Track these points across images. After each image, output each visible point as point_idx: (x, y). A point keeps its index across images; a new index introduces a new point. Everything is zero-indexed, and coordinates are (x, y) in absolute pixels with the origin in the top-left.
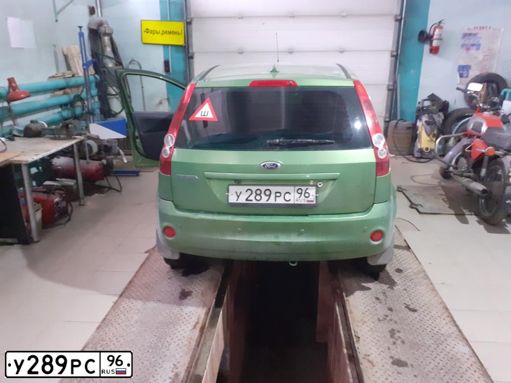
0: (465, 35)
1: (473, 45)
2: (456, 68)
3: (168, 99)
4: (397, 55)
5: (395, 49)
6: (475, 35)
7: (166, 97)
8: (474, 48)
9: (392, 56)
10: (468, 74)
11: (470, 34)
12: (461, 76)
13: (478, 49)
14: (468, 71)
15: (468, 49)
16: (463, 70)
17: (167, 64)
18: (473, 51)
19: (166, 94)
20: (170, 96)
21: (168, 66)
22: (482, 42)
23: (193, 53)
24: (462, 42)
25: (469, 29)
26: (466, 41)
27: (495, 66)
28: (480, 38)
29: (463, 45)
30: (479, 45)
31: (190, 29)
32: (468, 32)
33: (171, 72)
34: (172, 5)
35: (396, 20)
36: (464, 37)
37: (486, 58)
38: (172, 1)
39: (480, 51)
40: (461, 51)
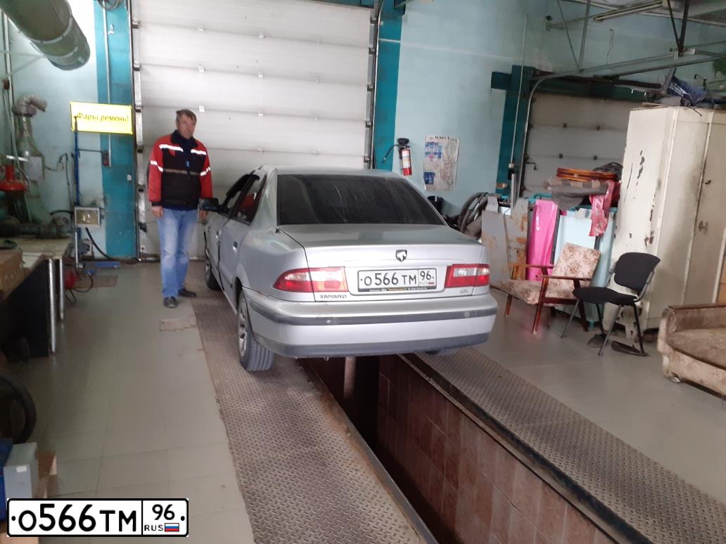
0: (429, 144)
1: (435, 153)
2: (422, 175)
3: (105, 199)
4: (370, 161)
5: (367, 155)
6: (437, 144)
7: (102, 197)
8: (437, 156)
9: (365, 161)
10: (433, 181)
11: (432, 143)
12: (427, 182)
13: (440, 157)
14: (433, 178)
16: (428, 177)
17: (105, 155)
18: (435, 159)
19: (102, 193)
20: (107, 195)
21: (107, 159)
22: (443, 151)
23: (143, 146)
24: (426, 151)
25: (431, 138)
26: (429, 149)
27: (455, 173)
28: (441, 147)
29: (427, 153)
30: (440, 154)
31: (139, 117)
32: (431, 141)
33: (110, 166)
34: (114, 87)
35: (367, 126)
36: (427, 146)
37: (447, 166)
38: (113, 82)
39: (441, 159)
40: (426, 159)
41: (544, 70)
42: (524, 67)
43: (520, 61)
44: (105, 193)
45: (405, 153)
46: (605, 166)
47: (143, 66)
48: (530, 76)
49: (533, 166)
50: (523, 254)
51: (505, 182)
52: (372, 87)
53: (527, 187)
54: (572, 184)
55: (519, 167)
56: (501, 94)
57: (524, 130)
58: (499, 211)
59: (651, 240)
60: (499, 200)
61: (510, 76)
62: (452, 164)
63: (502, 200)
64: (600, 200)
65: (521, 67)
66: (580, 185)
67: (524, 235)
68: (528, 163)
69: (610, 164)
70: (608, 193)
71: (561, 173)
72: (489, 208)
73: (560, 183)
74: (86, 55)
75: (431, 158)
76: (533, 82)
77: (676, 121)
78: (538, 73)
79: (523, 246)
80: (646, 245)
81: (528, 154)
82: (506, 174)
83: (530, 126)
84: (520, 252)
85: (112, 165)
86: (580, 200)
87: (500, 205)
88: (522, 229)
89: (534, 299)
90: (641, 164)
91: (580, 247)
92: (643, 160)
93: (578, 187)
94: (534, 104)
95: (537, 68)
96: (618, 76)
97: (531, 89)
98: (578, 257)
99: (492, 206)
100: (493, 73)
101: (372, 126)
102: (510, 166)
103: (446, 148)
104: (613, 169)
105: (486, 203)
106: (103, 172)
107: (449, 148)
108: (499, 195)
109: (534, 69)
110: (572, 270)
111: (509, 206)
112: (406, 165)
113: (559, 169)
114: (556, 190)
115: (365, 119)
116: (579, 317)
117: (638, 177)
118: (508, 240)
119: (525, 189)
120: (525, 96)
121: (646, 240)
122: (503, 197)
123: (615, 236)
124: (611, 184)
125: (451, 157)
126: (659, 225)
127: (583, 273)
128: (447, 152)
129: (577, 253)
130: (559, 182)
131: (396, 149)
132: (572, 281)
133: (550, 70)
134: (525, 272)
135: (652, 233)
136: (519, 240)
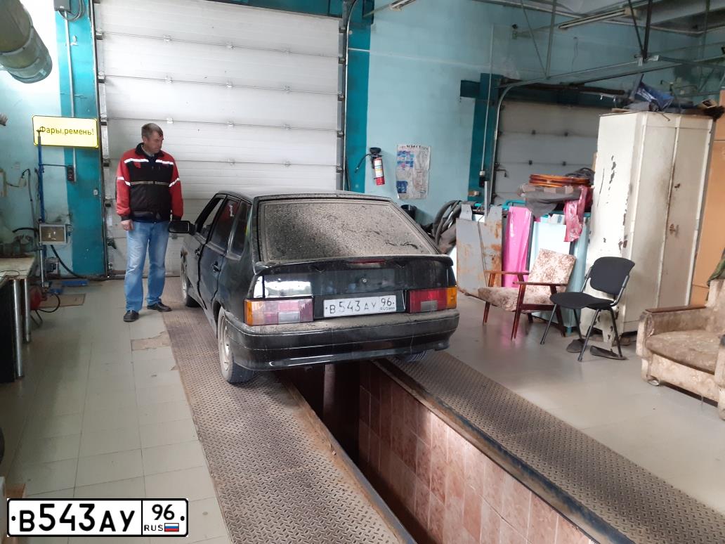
0: (401, 153)
1: (407, 162)
2: (395, 184)
3: (70, 215)
4: (342, 171)
5: (339, 165)
6: (408, 153)
7: (68, 213)
8: (409, 165)
9: (338, 171)
10: (406, 190)
11: (404, 152)
12: (400, 191)
13: (412, 166)
14: (405, 187)
15: (404, 167)
16: (401, 186)
17: (69, 170)
18: (407, 168)
19: (67, 208)
20: (73, 211)
21: (72, 173)
22: (415, 160)
23: (109, 160)
24: (398, 160)
25: (403, 147)
26: (401, 158)
27: (427, 182)
28: (412, 156)
29: (399, 162)
30: (412, 162)
31: (105, 130)
32: (403, 150)
33: (75, 180)
34: (78, 100)
35: (339, 136)
36: (399, 155)
37: (419, 175)
38: (77, 95)
39: (414, 168)
40: (398, 168)
41: (512, 77)
42: (492, 75)
43: (488, 69)
44: (70, 209)
45: (377, 163)
46: (577, 172)
47: (108, 78)
48: (498, 84)
49: (504, 172)
50: (498, 261)
51: (477, 190)
52: (343, 97)
53: (498, 194)
54: (546, 190)
55: (489, 175)
56: (470, 102)
57: (493, 138)
58: (473, 218)
59: (625, 244)
60: (473, 208)
61: (479, 84)
62: (424, 173)
63: (475, 208)
64: (574, 206)
65: (488, 75)
66: (553, 191)
67: (499, 242)
68: (499, 170)
69: (582, 169)
70: (581, 198)
71: (534, 179)
72: (462, 215)
73: (534, 189)
74: (48, 68)
76: (501, 90)
77: (645, 127)
78: (506, 81)
79: (499, 253)
80: (620, 249)
81: (498, 161)
82: (477, 181)
83: (500, 134)
84: (495, 259)
85: (77, 179)
86: (554, 206)
87: (474, 213)
88: (497, 236)
89: (512, 306)
90: (613, 169)
91: (555, 253)
92: (614, 165)
93: (552, 192)
94: (504, 111)
95: (505, 75)
96: (583, 83)
97: (499, 97)
98: (553, 263)
99: (466, 214)
100: (462, 81)
101: (343, 135)
102: (481, 173)
103: (418, 157)
104: (584, 174)
105: (460, 211)
106: (68, 187)
107: (421, 156)
108: (472, 203)
109: (502, 77)
110: (548, 276)
111: (483, 214)
112: (379, 174)
113: (532, 176)
114: (530, 196)
115: (337, 129)
116: (557, 322)
117: (610, 182)
118: (482, 247)
119: (496, 196)
120: (494, 103)
121: (620, 244)
122: (477, 205)
123: (589, 241)
124: (583, 189)
125: (423, 165)
126: (632, 230)
127: (559, 279)
128: (419, 161)
129: (552, 259)
130: (532, 188)
131: (368, 158)
132: (548, 288)
133: (518, 78)
134: (500, 279)
135: (625, 237)
136: (494, 247)
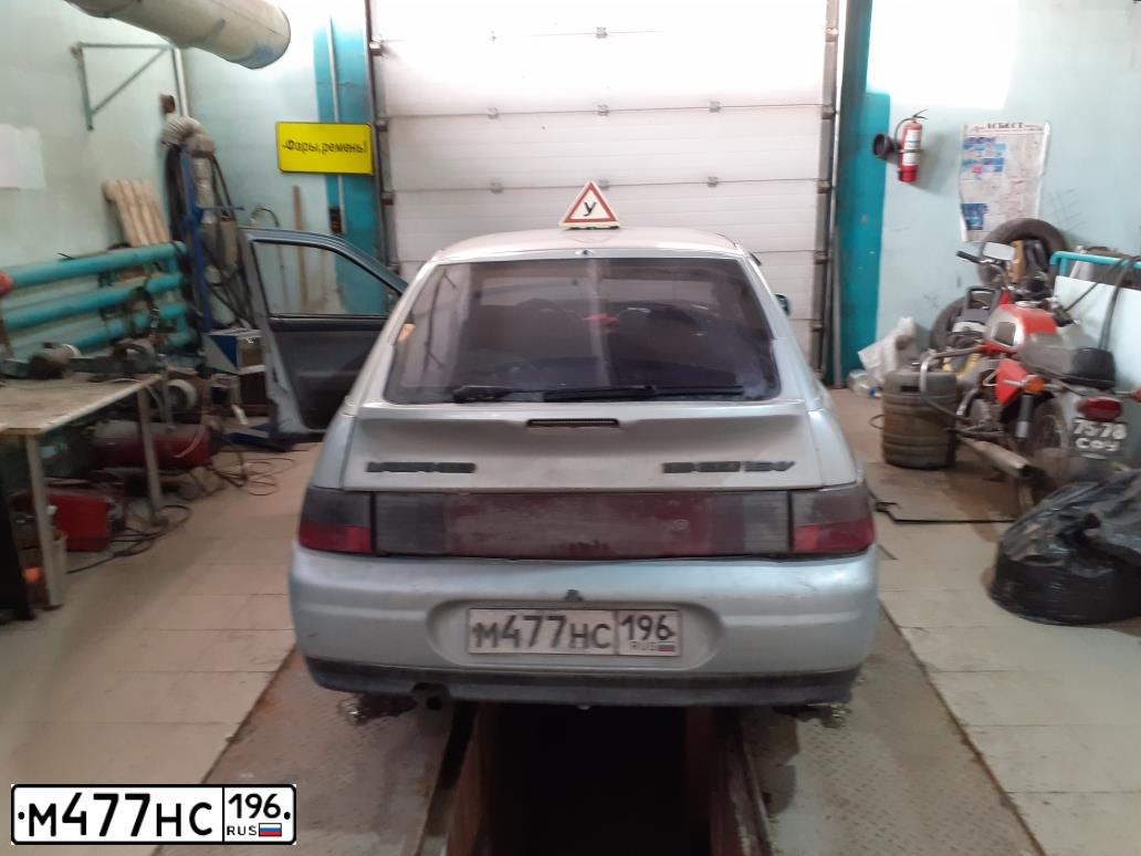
0: (972, 143)
1: (988, 162)
5: (825, 176)
6: (990, 140)
8: (991, 167)
9: (821, 191)
10: (982, 223)
11: (980, 140)
12: (969, 226)
13: (999, 170)
14: (981, 215)
16: (971, 214)
17: (334, 214)
18: (989, 174)
20: (343, 284)
21: (339, 219)
22: (1007, 155)
23: (392, 193)
24: (967, 157)
25: (977, 129)
27: (1037, 203)
28: (1003, 146)
29: (967, 163)
30: (1001, 161)
31: (385, 141)
32: (976, 135)
33: (345, 231)
34: (344, 90)
35: (823, 116)
36: (968, 146)
37: (1017, 186)
38: (342, 82)
39: (1003, 174)
40: (964, 174)
47: (387, 46)
62: (1029, 183)
75: (978, 171)
85: (347, 228)
101: (835, 112)
103: (1017, 149)
107: (1023, 146)
125: (1027, 166)
128: (1017, 157)
